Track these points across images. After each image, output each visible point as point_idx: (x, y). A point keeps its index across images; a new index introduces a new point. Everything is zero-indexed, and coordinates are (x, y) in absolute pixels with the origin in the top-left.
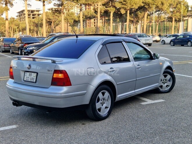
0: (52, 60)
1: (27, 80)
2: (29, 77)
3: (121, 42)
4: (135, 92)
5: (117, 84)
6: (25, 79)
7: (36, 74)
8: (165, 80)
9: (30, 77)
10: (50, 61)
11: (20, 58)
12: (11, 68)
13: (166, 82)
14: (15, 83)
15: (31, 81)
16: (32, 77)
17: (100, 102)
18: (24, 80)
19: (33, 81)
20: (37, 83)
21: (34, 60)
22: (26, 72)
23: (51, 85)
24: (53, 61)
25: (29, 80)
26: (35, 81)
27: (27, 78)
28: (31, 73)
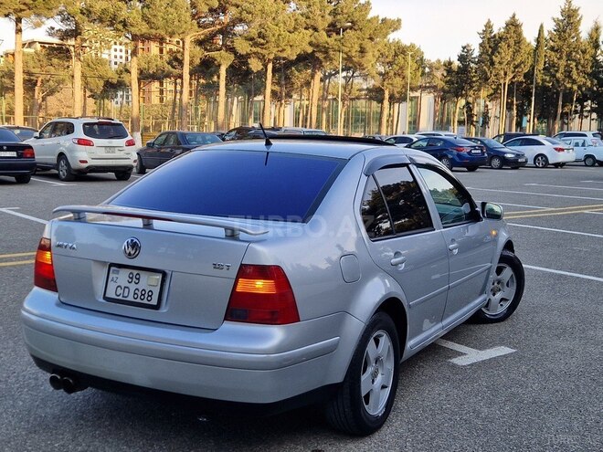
0: (226, 228)
1: (120, 298)
2: (128, 285)
3: (407, 165)
4: (443, 327)
5: (410, 306)
6: (111, 294)
7: (159, 277)
8: (496, 284)
9: (133, 287)
10: (221, 232)
11: (82, 215)
12: (44, 248)
13: (500, 290)
14: (62, 304)
15: (138, 300)
16: (141, 287)
17: (370, 370)
18: (105, 298)
19: (145, 301)
20: (164, 310)
21: (148, 226)
22: (112, 268)
23: (225, 319)
24: (229, 232)
25: (131, 298)
26: (154, 302)
27: (119, 291)
28: (135, 272)
